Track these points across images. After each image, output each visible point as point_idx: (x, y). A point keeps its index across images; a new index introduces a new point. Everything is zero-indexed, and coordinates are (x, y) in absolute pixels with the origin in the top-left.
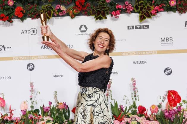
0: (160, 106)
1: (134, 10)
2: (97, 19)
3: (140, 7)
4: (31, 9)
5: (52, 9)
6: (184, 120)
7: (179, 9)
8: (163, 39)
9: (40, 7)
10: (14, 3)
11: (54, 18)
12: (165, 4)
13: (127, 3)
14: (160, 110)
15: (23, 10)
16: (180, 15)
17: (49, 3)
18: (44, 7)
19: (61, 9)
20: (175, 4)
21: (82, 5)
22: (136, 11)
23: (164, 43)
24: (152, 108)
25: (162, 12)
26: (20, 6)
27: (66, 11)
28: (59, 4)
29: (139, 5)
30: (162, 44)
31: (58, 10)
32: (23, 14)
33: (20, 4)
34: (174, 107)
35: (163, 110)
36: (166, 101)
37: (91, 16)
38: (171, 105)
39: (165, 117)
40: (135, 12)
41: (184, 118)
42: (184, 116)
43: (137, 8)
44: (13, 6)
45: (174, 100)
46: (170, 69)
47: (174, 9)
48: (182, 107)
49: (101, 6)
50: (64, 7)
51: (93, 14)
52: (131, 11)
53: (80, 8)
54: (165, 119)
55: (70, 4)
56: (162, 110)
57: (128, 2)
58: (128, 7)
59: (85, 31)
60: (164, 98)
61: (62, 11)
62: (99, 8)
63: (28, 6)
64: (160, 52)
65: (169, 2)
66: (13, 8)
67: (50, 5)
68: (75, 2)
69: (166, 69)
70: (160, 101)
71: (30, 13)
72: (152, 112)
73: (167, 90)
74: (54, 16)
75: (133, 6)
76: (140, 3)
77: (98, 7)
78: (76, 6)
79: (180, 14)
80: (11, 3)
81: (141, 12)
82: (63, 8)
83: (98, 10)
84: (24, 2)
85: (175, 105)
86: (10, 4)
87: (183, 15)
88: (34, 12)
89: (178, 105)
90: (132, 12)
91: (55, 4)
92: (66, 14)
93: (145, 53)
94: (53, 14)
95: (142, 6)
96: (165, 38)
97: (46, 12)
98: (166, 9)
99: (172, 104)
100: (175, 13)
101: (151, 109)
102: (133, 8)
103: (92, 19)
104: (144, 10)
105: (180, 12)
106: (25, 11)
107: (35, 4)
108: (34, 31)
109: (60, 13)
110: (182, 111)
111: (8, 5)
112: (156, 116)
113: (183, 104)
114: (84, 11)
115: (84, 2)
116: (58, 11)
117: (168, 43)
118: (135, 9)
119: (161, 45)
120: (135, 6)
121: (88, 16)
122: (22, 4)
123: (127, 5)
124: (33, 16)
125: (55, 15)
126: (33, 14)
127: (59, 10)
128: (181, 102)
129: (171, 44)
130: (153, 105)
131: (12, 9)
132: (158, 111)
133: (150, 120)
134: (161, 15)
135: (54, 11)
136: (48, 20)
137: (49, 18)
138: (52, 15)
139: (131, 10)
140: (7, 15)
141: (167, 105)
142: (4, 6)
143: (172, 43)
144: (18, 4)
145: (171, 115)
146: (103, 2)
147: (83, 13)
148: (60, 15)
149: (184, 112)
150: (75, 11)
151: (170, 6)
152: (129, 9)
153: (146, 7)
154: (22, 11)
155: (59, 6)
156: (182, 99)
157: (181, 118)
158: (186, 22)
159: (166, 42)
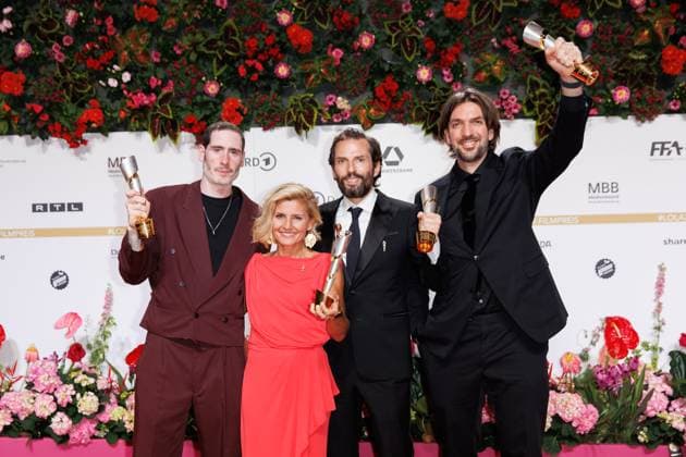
0: (584, 357)
1: (521, 112)
2: (428, 132)
3: (537, 103)
4: (261, 104)
5: (316, 105)
6: (644, 392)
7: (638, 110)
8: (594, 186)
9: (284, 100)
10: (221, 88)
11: (319, 128)
12: (601, 96)
13: (505, 93)
14: (584, 366)
15: (242, 107)
16: (639, 126)
17: (309, 91)
18: (295, 100)
19: (339, 106)
20: (628, 97)
21: (390, 96)
22: (528, 114)
23: (598, 197)
24: (564, 362)
25: (593, 118)
26: (235, 98)
27: (351, 111)
28: (331, 93)
29: (535, 99)
30: (593, 200)
31: (331, 107)
32: (242, 118)
33: (236, 91)
34: (621, 358)
35: (593, 365)
36: (602, 342)
37: (413, 125)
38: (613, 355)
39: (598, 384)
40: (524, 117)
41: (646, 387)
42: (645, 383)
43: (530, 105)
44: (218, 95)
45: (620, 341)
46: (611, 262)
47: (624, 109)
48: (640, 359)
49: (439, 99)
50: (346, 101)
51: (417, 120)
52: (514, 114)
53: (385, 103)
54: (598, 388)
55: (361, 92)
56: (589, 365)
57: (507, 91)
58: (507, 105)
59: (396, 163)
60: (596, 335)
61: (339, 111)
62: (433, 106)
63: (256, 97)
64: (584, 219)
65: (613, 91)
66: (218, 101)
67: (311, 95)
68: (373, 90)
69: (601, 263)
70: (586, 343)
71: (258, 115)
72: (566, 371)
73: (604, 317)
74: (319, 123)
75: (519, 102)
76: (537, 93)
77: (433, 102)
78: (375, 97)
79: (639, 122)
80: (212, 89)
81: (540, 117)
82: (342, 103)
83: (432, 109)
84: (245, 87)
85: (623, 353)
86: (210, 91)
87: (647, 125)
88: (271, 111)
89: (630, 354)
90: (517, 116)
91: (322, 94)
92: (350, 117)
93: (549, 220)
94: (319, 118)
95: (542, 102)
96: (598, 184)
97: (299, 112)
98: (603, 110)
99: (617, 351)
100: (626, 121)
101: (562, 364)
102: (519, 106)
103: (417, 132)
104: (547, 112)
105: (638, 118)
106: (246, 109)
107: (272, 92)
108: (267, 161)
109: (335, 115)
110: (640, 369)
111: (204, 93)
112: (575, 380)
113: (643, 352)
114: (395, 113)
115: (397, 90)
116: (330, 112)
117: (606, 197)
118: (525, 110)
119: (590, 202)
120: (524, 102)
121: (405, 123)
122: (241, 91)
123: (504, 97)
124: (268, 122)
125: (322, 119)
126: (267, 118)
127: (334, 109)
128: (639, 347)
129: (615, 199)
130: (568, 354)
131: (215, 104)
132: (580, 368)
133: (559, 391)
135: (320, 111)
136: (304, 132)
137: (306, 129)
138: (315, 120)
139: (516, 111)
140: (202, 120)
141: (601, 353)
142: (195, 96)
143: (618, 197)
144: (229, 91)
145: (613, 378)
146: (445, 90)
147: (393, 116)
148: (335, 120)
149: (646, 372)
150: (372, 111)
151: (613, 101)
152: (510, 109)
153: (553, 103)
154: (239, 110)
155: (334, 97)
156: (642, 338)
157: (637, 386)
158: (654, 144)
159: (601, 194)
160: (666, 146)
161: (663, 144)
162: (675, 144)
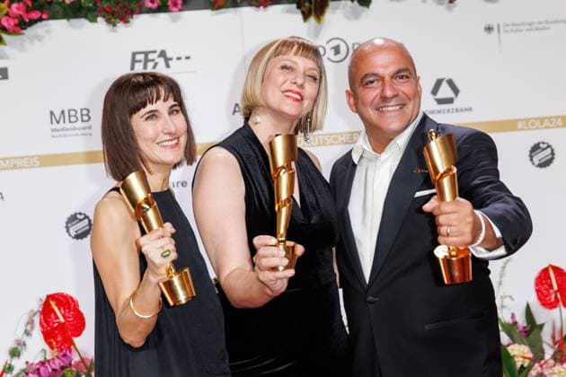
8: (58, 114)
16: (110, 30)
23: (63, 129)
30: (56, 133)
46: (86, 217)
69: (72, 219)
79: (111, 26)
96: (63, 112)
98: (61, 11)
100: (95, 24)
117: (74, 129)
119: (53, 136)
134: (48, 32)
143: (90, 128)
158: (134, 54)
159: (68, 125)
160: (151, 56)
161: (146, 54)
162: (163, 54)
